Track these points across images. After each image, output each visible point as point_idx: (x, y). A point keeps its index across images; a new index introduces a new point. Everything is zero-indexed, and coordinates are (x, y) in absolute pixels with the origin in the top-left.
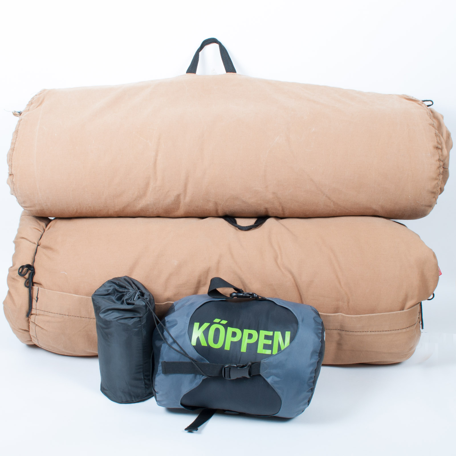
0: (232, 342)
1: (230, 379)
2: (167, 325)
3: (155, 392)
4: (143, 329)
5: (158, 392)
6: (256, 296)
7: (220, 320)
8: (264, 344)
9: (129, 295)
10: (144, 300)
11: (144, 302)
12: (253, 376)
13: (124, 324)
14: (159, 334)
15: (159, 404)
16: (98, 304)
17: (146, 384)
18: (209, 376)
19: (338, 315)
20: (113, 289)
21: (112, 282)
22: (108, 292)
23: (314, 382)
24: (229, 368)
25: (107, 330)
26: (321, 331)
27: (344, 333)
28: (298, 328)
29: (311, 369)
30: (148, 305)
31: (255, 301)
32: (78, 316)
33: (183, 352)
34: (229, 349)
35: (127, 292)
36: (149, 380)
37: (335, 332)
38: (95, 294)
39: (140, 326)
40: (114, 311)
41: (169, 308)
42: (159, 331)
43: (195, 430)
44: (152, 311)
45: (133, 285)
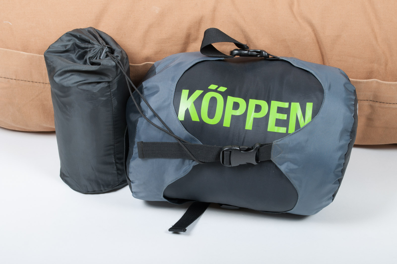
0: (232, 116)
1: (230, 166)
2: (146, 92)
3: (130, 181)
4: (113, 98)
5: (133, 182)
6: (265, 54)
7: (217, 86)
8: (277, 119)
9: (94, 52)
10: (113, 59)
11: (114, 61)
12: (261, 162)
13: (87, 91)
14: (135, 105)
15: (135, 195)
16: (52, 64)
17: (118, 169)
18: (202, 162)
19: (372, 82)
20: (73, 44)
21: (71, 34)
22: (66, 48)
23: (343, 171)
24: (229, 152)
25: (64, 99)
26: (353, 103)
27: (377, 105)
28: (323, 98)
29: (340, 154)
30: (119, 66)
31: (263, 62)
32: (29, 80)
33: (166, 129)
34: (229, 126)
35: (91, 48)
36: (122, 164)
37: (366, 103)
38: (48, 50)
39: (109, 93)
40: (73, 73)
41: (149, 70)
42: (134, 100)
43: (182, 231)
44: (125, 73)
45: (100, 39)
